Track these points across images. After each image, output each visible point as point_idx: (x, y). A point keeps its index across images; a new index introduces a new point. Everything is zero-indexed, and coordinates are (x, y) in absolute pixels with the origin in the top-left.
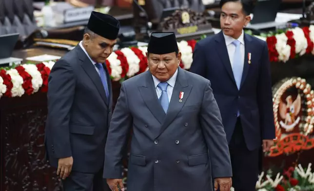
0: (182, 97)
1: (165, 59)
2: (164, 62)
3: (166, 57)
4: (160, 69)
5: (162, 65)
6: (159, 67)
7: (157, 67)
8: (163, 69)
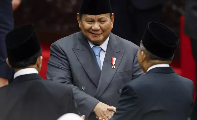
0: (114, 63)
1: (100, 21)
2: (99, 24)
3: (101, 18)
4: (94, 30)
5: (96, 26)
6: (93, 28)
7: (91, 28)
8: (98, 30)
